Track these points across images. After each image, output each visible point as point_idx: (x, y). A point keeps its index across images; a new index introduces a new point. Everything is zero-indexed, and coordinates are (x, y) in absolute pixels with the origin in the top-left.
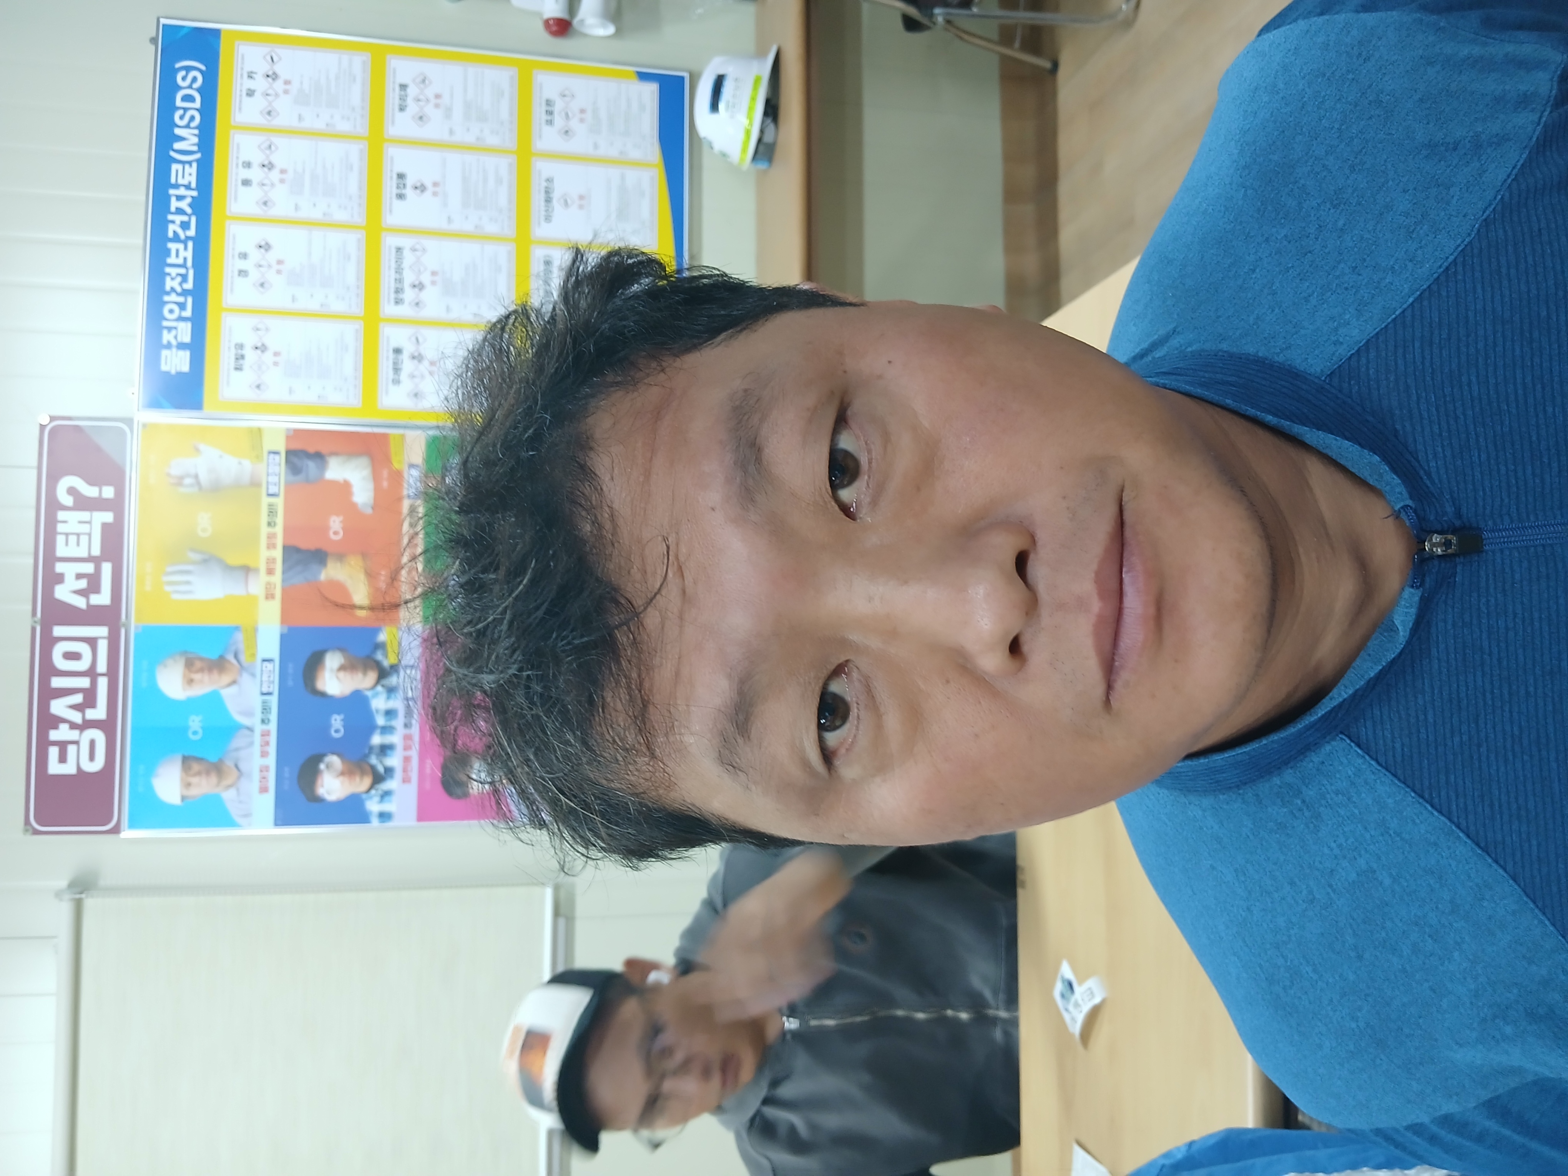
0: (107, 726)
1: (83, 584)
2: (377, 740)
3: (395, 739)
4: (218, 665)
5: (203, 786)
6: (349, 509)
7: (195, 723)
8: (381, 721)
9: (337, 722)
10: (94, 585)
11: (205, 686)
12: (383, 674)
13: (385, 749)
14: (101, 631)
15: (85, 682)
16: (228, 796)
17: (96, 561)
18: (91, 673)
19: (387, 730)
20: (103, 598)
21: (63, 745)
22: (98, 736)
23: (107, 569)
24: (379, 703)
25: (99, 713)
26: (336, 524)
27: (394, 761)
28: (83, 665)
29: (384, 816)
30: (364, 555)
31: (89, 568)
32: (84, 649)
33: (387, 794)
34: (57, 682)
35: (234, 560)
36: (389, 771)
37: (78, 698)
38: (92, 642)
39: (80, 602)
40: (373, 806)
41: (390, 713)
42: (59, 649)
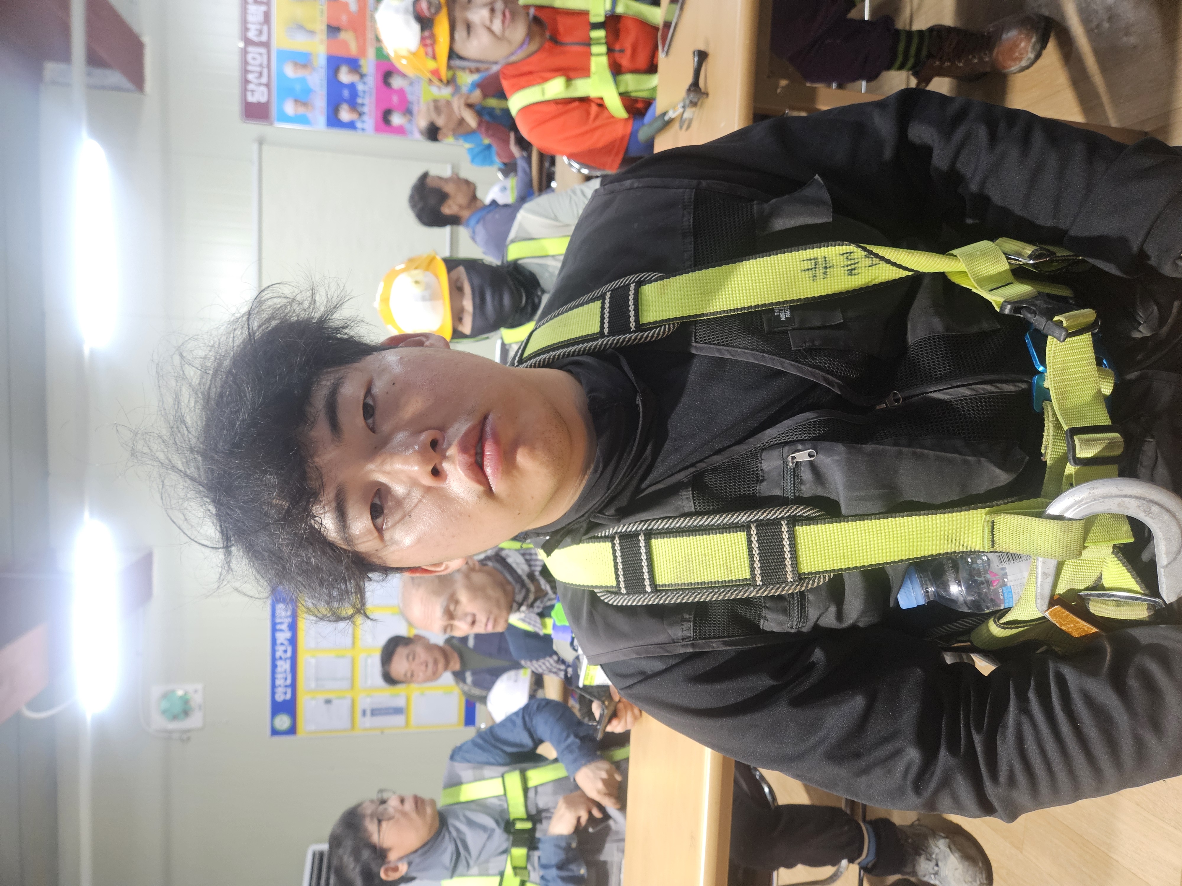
0: (268, 85)
1: (257, 33)
2: (359, 101)
3: (366, 101)
4: (304, 66)
5: (301, 110)
6: (349, 12)
7: (298, 87)
8: (360, 94)
9: (346, 93)
10: (260, 32)
11: (301, 73)
12: (362, 76)
13: (363, 105)
14: (263, 50)
15: (258, 69)
16: (310, 115)
17: (262, 24)
18: (261, 65)
19: (363, 98)
20: (264, 38)
21: (253, 91)
22: (264, 89)
23: (265, 28)
24: (360, 87)
25: (264, 80)
26: (344, 18)
27: (366, 109)
28: (258, 62)
29: (363, 129)
30: (355, 31)
31: (258, 27)
32: (257, 56)
33: (363, 122)
34: (250, 68)
35: (310, 27)
36: (364, 113)
37: (257, 75)
38: (261, 54)
39: (255, 39)
40: (359, 125)
41: (364, 92)
42: (249, 57)
